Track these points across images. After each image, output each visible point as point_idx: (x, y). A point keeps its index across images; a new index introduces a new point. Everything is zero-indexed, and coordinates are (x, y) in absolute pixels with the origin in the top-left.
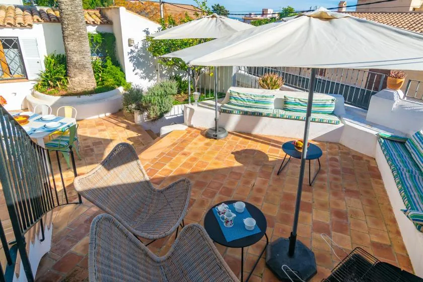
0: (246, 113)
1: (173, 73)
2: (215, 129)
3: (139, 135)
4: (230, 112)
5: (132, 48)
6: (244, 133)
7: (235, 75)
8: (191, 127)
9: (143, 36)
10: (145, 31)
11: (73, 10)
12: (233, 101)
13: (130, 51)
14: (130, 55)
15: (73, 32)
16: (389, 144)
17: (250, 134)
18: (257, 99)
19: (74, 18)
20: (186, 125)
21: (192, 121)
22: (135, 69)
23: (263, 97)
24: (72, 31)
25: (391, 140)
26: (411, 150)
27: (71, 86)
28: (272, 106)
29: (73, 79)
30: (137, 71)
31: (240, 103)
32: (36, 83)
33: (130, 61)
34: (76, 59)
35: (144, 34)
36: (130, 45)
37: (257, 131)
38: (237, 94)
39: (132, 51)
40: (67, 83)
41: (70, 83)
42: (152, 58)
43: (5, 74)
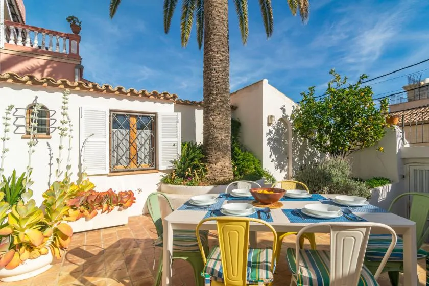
1: (303, 161)
5: (270, 128)
9: (280, 114)
10: (282, 108)
11: (224, 77)
13: (268, 132)
14: (268, 137)
15: (221, 104)
19: (223, 87)
22: (271, 155)
24: (220, 102)
27: (211, 175)
29: (214, 166)
32: (165, 175)
33: (268, 144)
34: (220, 138)
36: (269, 124)
39: (270, 132)
40: (205, 171)
41: (209, 171)
42: (284, 142)
43: (132, 163)
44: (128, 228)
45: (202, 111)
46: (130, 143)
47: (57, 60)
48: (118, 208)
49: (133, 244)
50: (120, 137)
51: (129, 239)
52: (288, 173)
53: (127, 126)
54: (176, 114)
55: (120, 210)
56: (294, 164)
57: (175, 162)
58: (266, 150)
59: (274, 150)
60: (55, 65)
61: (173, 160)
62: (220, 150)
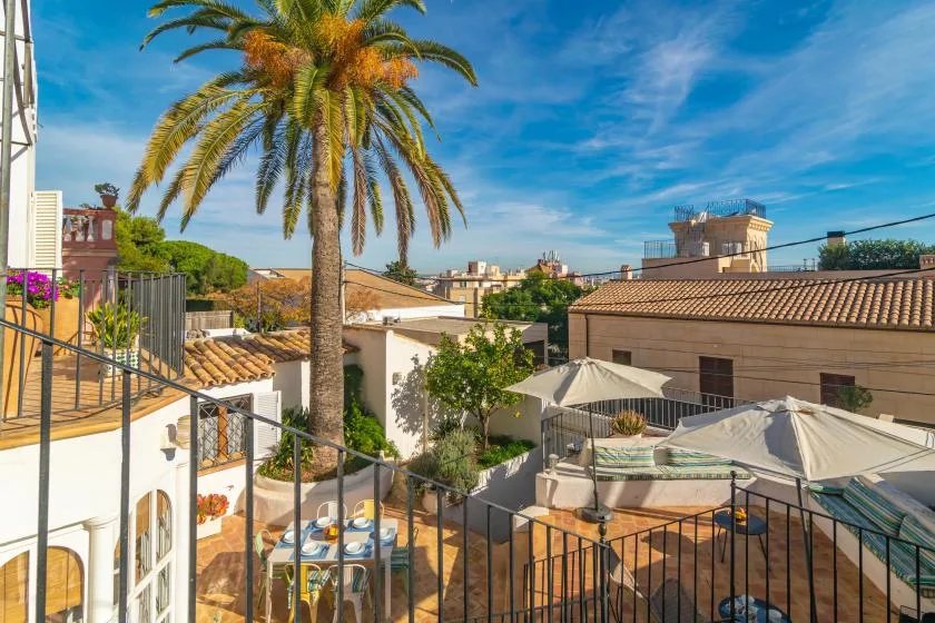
0: (630, 478)
2: (593, 506)
3: (455, 532)
4: (610, 479)
5: (397, 386)
6: (631, 507)
7: (546, 409)
8: (552, 508)
9: (411, 366)
10: (412, 359)
12: (601, 461)
13: (393, 392)
14: (393, 398)
16: (827, 499)
17: (638, 508)
18: (633, 453)
20: (542, 506)
21: (554, 500)
22: (398, 419)
23: (639, 450)
25: (827, 494)
26: (856, 505)
28: (652, 463)
29: (321, 449)
30: (402, 420)
31: (611, 462)
32: (261, 463)
33: (393, 406)
35: (412, 363)
36: (394, 383)
37: (648, 503)
38: (603, 451)
39: (397, 391)
40: (311, 456)
41: (314, 456)
42: (419, 396)
43: (221, 455)
44: (222, 538)
45: (308, 364)
46: (219, 432)
47: (78, 254)
48: (210, 517)
49: (233, 559)
50: (207, 427)
51: (227, 554)
52: (424, 434)
53: (216, 413)
54: (275, 393)
55: (212, 519)
56: (431, 422)
57: (273, 449)
58: (391, 414)
59: (402, 412)
60: (74, 263)
61: (271, 446)
62: (328, 430)
